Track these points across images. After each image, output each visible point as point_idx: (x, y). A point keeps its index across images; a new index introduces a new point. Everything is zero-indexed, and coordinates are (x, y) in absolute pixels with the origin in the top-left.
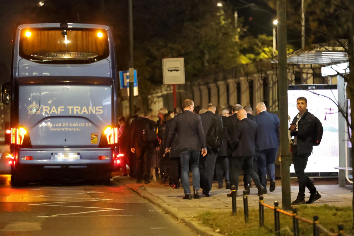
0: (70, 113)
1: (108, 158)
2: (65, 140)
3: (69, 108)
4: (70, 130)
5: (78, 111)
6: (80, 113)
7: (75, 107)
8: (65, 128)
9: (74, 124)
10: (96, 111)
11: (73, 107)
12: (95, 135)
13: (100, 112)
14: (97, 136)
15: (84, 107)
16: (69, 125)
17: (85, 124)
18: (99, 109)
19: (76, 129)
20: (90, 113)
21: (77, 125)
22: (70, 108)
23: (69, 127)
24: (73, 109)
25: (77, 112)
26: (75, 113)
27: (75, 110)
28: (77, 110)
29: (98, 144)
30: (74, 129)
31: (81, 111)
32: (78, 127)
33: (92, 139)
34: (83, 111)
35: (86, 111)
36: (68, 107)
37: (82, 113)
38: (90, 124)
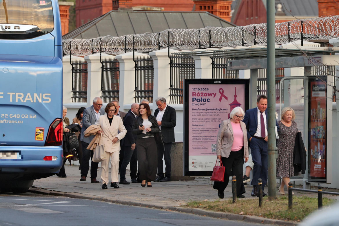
0: (11, 101)
1: (56, 159)
2: (4, 135)
3: (9, 95)
4: (10, 122)
5: (21, 98)
6: (23, 102)
7: (17, 94)
8: (4, 120)
9: (15, 115)
10: (43, 99)
11: (14, 94)
12: (40, 130)
13: (48, 100)
14: (43, 130)
15: (29, 94)
16: (9, 116)
17: (29, 116)
18: (46, 96)
19: (17, 122)
20: (35, 101)
21: (18, 116)
22: (11, 94)
23: (8, 119)
24: (14, 96)
25: (19, 99)
26: (17, 101)
27: (17, 98)
28: (19, 98)
29: (44, 141)
30: (15, 122)
31: (24, 99)
32: (20, 119)
33: (37, 135)
34: (26, 99)
35: (31, 99)
36: (8, 93)
37: (25, 101)
38: (35, 116)
